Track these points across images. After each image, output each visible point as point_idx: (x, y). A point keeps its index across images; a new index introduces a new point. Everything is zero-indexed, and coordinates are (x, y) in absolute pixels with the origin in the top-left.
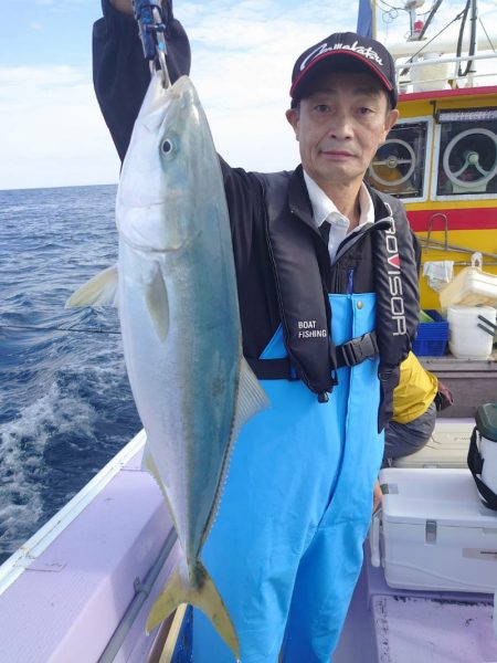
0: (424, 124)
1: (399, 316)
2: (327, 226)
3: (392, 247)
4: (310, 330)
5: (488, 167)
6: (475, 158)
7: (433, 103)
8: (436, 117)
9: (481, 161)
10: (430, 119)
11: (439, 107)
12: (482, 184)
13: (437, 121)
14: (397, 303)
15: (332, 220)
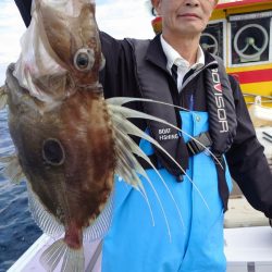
0: (221, 24)
1: (223, 121)
2: (175, 68)
3: (216, 79)
4: (167, 134)
5: (260, 46)
6: (252, 41)
7: (225, 11)
8: (228, 18)
9: (256, 43)
10: (224, 20)
11: (229, 13)
12: (257, 56)
13: (228, 21)
14: (221, 112)
15: (178, 64)
